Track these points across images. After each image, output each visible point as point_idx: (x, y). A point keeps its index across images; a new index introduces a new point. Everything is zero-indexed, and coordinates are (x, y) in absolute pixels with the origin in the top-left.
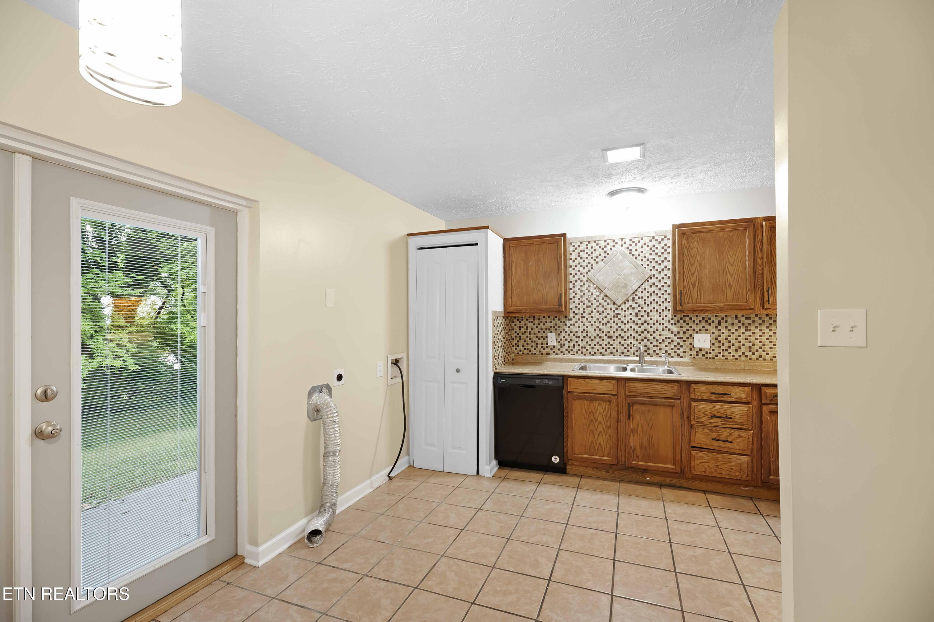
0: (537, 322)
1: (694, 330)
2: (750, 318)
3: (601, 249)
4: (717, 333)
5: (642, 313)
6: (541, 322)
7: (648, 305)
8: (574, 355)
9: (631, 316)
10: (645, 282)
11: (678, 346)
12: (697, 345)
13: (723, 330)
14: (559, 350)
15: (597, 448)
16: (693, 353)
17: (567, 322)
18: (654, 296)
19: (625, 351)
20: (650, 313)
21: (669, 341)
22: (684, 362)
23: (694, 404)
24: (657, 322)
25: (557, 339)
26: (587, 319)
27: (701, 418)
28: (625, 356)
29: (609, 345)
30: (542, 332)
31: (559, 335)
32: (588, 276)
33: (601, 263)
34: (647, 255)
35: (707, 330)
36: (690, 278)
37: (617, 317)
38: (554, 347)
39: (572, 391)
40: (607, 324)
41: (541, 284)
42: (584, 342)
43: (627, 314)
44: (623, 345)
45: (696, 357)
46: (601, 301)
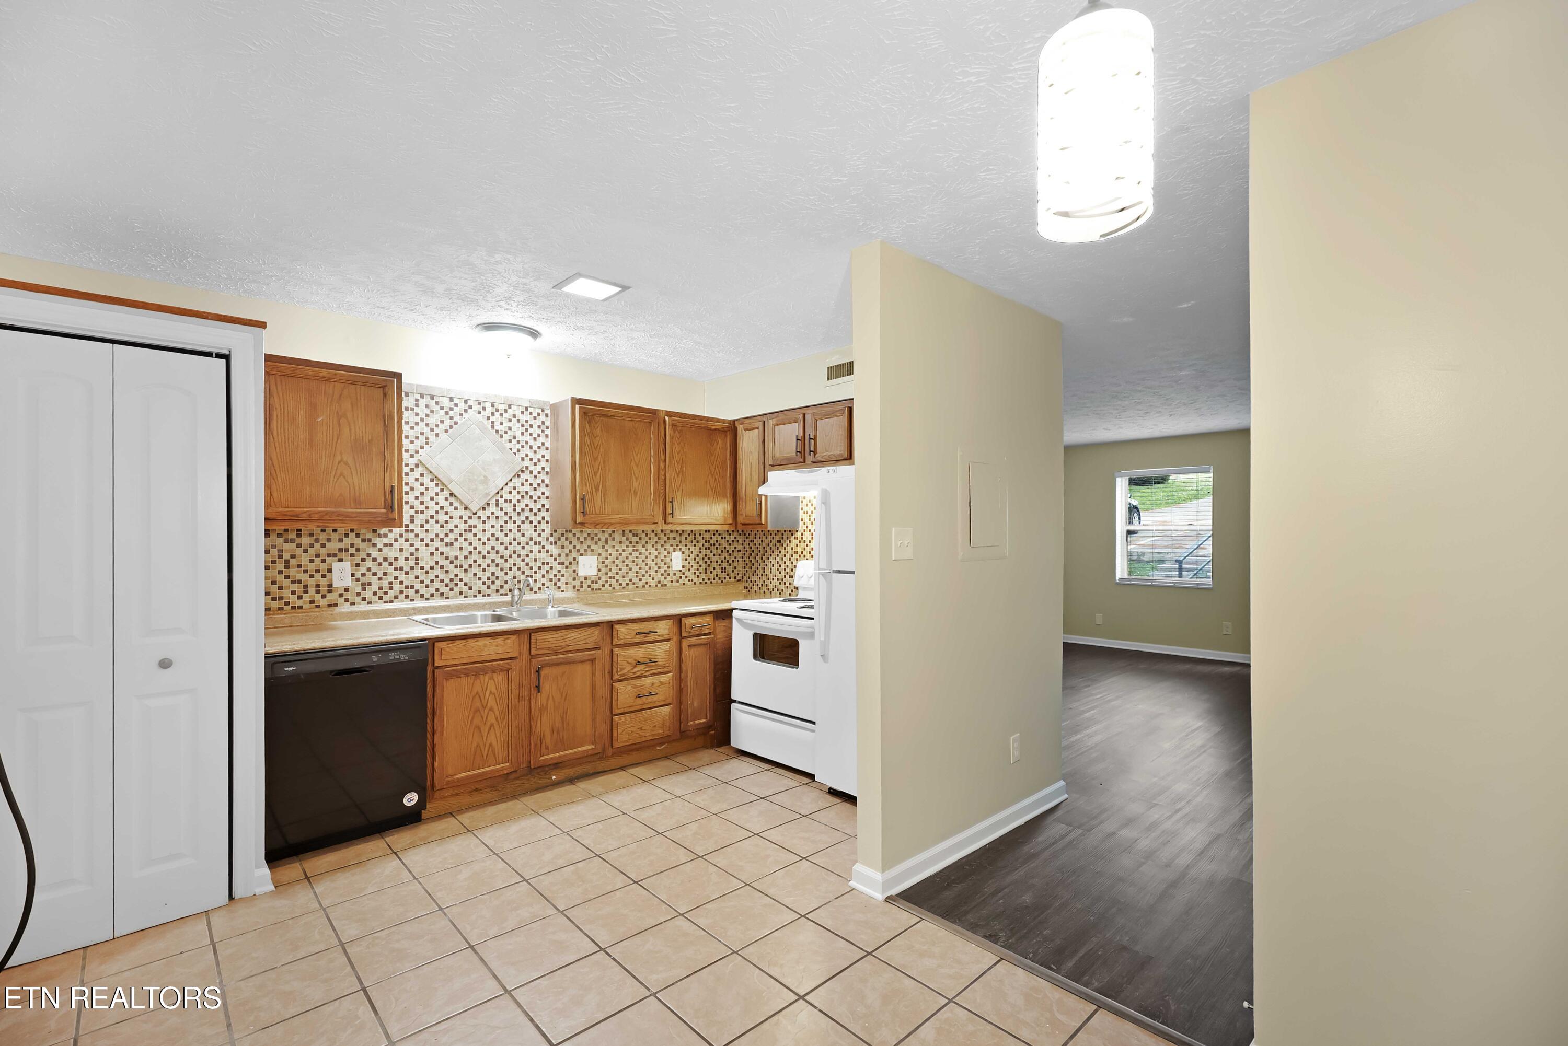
0: (305, 540)
1: (578, 551)
2: (637, 535)
3: (442, 412)
4: (604, 555)
5: (510, 526)
6: (317, 541)
7: (519, 514)
8: (391, 602)
9: (493, 531)
10: (514, 476)
11: (559, 576)
12: (582, 572)
13: (610, 550)
14: (358, 594)
15: (485, 754)
16: (577, 583)
17: (376, 540)
18: (527, 500)
19: (484, 588)
20: (522, 526)
21: (547, 568)
22: (568, 599)
23: (616, 651)
24: (531, 539)
25: (353, 575)
26: (417, 535)
27: (624, 669)
28: (484, 596)
29: (456, 580)
30: (318, 561)
31: (358, 565)
32: (420, 458)
33: (443, 436)
34: (518, 434)
35: (593, 551)
36: (593, 478)
37: (470, 531)
38: (347, 590)
39: (444, 664)
40: (455, 543)
41: (346, 463)
42: (412, 577)
43: (488, 526)
44: (480, 579)
45: (581, 590)
46: (443, 503)
